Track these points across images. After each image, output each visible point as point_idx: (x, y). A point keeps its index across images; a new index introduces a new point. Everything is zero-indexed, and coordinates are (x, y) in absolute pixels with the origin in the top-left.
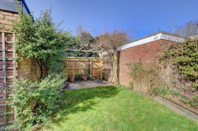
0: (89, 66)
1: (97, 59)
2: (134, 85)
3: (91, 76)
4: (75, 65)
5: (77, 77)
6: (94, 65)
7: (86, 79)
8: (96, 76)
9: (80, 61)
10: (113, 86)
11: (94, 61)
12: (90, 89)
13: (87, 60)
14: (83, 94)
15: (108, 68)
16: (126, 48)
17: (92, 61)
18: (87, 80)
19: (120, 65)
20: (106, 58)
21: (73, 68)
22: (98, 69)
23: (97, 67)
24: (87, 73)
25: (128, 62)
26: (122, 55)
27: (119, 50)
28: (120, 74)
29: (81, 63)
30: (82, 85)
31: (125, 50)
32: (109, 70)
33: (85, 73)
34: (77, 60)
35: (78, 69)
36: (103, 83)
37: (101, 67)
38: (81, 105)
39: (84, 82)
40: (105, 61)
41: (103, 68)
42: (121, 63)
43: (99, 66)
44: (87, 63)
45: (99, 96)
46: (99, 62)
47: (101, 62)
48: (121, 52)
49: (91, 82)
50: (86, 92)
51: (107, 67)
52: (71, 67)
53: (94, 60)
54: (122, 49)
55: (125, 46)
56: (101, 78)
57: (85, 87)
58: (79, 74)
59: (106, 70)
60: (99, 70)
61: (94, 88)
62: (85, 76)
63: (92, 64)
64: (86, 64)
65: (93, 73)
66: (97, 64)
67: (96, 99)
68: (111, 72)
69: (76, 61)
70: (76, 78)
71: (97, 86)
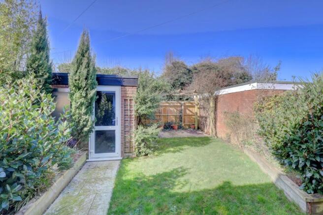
0: (181, 112)
1: (191, 103)
2: (232, 137)
3: (183, 125)
4: (165, 110)
5: (167, 125)
6: (187, 111)
7: (176, 127)
8: (190, 125)
9: (171, 106)
10: (207, 137)
11: (187, 106)
12: (180, 138)
13: (179, 104)
14: (174, 142)
15: (204, 115)
16: (224, 93)
17: (184, 106)
18: (178, 129)
19: (218, 113)
20: (202, 103)
21: (163, 114)
22: (191, 115)
23: (191, 114)
24: (178, 120)
25: (226, 110)
26: (220, 100)
27: (217, 94)
28: (218, 124)
29: (171, 109)
30: (173, 134)
31: (223, 96)
32: (206, 118)
33: (176, 120)
34: (167, 104)
35: (168, 116)
36: (197, 133)
37: (196, 113)
38: (172, 149)
39: (174, 131)
40: (201, 107)
41: (199, 115)
42: (219, 111)
43: (193, 112)
44: (179, 109)
45: (189, 145)
46: (194, 107)
47: (196, 107)
48: (219, 97)
49: (183, 131)
50: (177, 141)
51: (203, 113)
52: (160, 113)
53: (187, 104)
54: (220, 94)
55: (223, 90)
56: (196, 128)
57: (175, 136)
58: (169, 121)
59: (202, 117)
60: (193, 117)
61: (185, 138)
62: (175, 123)
63: (185, 109)
64: (177, 110)
65: (186, 121)
66: (191, 109)
67: (186, 147)
68: (208, 120)
69: (165, 106)
70: (165, 125)
71: (189, 136)
